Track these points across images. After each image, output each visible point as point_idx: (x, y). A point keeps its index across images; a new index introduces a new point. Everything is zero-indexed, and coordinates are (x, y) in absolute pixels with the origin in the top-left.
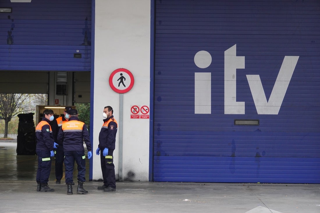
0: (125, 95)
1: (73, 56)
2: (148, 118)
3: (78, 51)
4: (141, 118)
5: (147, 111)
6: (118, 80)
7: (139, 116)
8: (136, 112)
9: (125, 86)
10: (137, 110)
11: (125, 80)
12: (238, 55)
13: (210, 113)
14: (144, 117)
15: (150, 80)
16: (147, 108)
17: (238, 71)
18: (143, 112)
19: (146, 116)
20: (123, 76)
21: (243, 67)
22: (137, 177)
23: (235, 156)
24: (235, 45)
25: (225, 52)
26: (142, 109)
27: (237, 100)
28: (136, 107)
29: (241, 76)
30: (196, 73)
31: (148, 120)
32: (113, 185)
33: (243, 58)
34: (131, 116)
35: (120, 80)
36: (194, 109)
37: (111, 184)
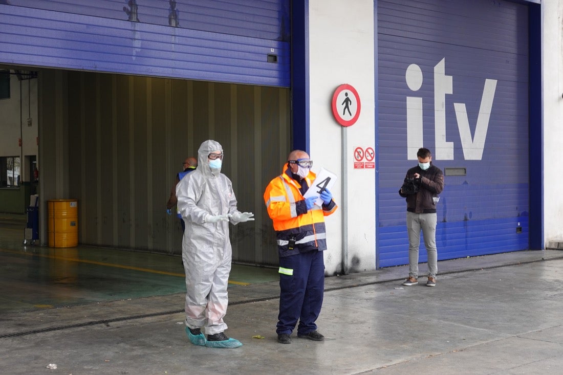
2: (373, 167)
5: (372, 155)
6: (343, 104)
7: (363, 165)
8: (360, 158)
9: (351, 115)
10: (361, 154)
11: (351, 104)
19: (371, 164)
21: (451, 92)
22: (362, 264)
25: (435, 68)
26: (367, 153)
33: (451, 78)
34: (355, 165)
35: (345, 104)
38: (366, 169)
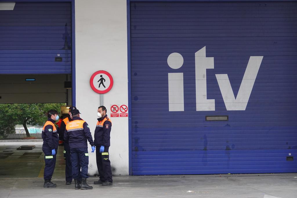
0: (105, 96)
1: (54, 59)
2: (127, 116)
3: (59, 55)
4: (120, 116)
5: (126, 109)
6: (98, 82)
7: (118, 115)
8: (115, 111)
9: (105, 87)
10: (117, 109)
11: (105, 81)
12: (207, 56)
13: (183, 110)
14: (124, 116)
15: (128, 81)
16: (126, 107)
17: (208, 71)
18: (122, 111)
19: (125, 114)
20: (103, 78)
21: (212, 67)
23: (207, 149)
24: (205, 47)
25: (195, 53)
26: (121, 108)
27: (208, 98)
28: (115, 107)
29: (211, 76)
30: (169, 74)
31: (127, 118)
32: (111, 180)
34: (111, 115)
36: (168, 107)
37: (109, 178)
38: (121, 117)
